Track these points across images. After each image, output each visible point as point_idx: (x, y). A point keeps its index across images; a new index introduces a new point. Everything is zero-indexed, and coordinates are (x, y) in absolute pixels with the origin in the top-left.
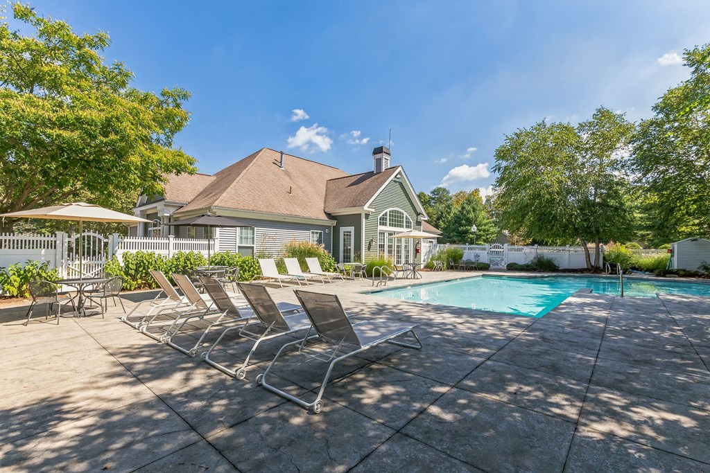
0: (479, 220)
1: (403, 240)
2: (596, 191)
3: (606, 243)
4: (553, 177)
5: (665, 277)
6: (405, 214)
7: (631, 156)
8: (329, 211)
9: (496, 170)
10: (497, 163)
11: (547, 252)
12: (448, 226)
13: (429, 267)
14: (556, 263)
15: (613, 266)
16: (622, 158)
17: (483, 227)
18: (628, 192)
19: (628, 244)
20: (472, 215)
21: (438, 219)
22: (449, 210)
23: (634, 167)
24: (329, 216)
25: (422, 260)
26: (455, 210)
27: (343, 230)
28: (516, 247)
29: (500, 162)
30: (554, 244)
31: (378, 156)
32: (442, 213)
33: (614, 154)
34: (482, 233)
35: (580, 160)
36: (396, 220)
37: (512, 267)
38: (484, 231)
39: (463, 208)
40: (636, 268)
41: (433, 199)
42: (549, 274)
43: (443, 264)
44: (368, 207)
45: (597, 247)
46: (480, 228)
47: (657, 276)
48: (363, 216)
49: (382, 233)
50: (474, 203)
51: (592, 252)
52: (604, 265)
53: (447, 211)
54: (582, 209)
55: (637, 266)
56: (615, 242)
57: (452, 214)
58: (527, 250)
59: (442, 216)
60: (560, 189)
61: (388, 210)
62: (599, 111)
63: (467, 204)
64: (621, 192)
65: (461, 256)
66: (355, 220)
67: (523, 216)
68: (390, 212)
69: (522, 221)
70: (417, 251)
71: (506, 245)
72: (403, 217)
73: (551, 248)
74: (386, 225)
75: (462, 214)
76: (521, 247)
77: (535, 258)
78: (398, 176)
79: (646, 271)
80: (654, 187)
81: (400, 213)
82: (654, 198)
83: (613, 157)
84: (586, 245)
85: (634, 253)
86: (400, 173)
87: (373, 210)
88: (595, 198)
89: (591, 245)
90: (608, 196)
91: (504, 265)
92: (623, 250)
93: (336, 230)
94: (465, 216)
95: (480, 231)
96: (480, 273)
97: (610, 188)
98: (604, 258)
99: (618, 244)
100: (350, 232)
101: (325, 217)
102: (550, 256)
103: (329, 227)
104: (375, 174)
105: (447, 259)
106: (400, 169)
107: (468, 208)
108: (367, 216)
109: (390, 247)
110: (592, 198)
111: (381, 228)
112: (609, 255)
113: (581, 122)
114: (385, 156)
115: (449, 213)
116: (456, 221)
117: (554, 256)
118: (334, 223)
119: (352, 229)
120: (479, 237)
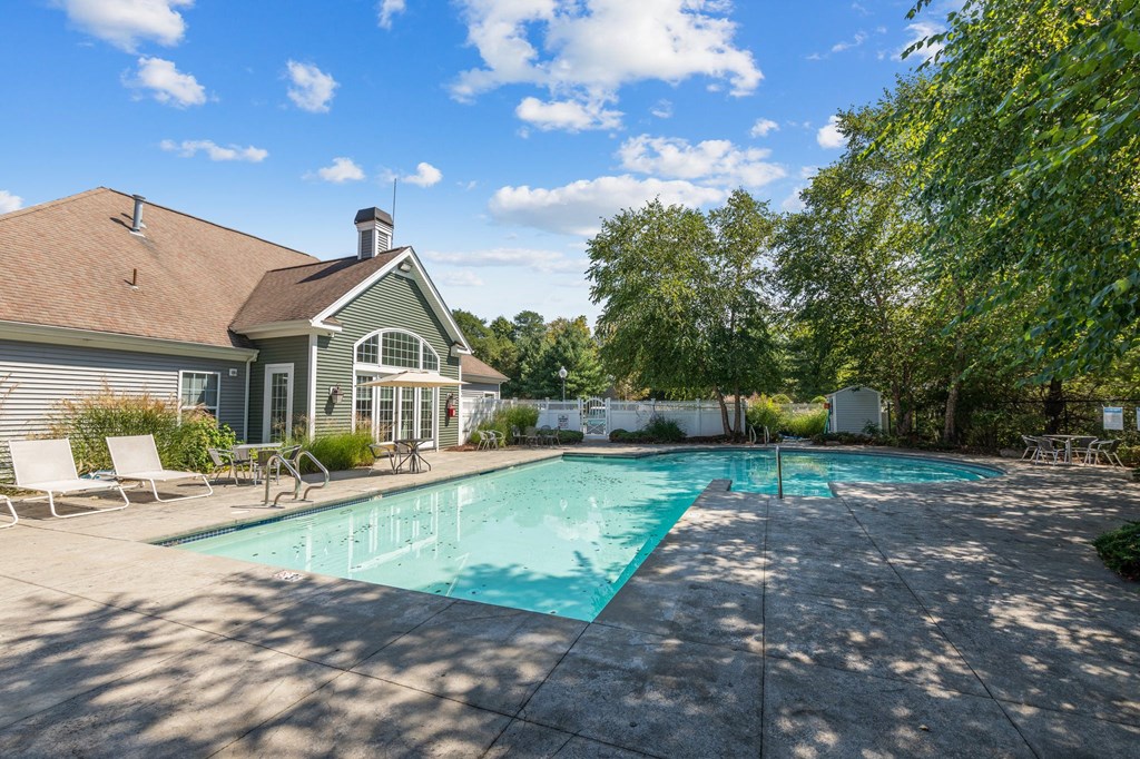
0: (581, 362)
1: (418, 391)
2: (733, 315)
3: (748, 395)
4: (673, 288)
5: (825, 445)
6: (422, 341)
7: (776, 266)
8: (240, 329)
9: (592, 275)
10: (593, 265)
11: (669, 410)
12: (536, 371)
13: (473, 443)
14: (682, 428)
15: (759, 430)
16: (766, 268)
17: (587, 372)
18: (774, 318)
19: (775, 396)
20: (570, 354)
21: (521, 359)
22: (537, 346)
23: (781, 282)
24: (240, 339)
25: (461, 428)
26: (546, 346)
27: (271, 370)
28: (627, 403)
29: (598, 262)
30: (679, 397)
31: (366, 226)
32: (526, 350)
33: (755, 262)
34: (584, 381)
35: (713, 268)
36: (401, 351)
37: (618, 437)
38: (589, 378)
39: (558, 343)
40: (788, 432)
41: (518, 328)
42: (672, 448)
43: (498, 435)
44: (324, 322)
45: (737, 401)
46: (583, 374)
47: (816, 443)
48: (313, 339)
49: (363, 378)
50: (574, 335)
51: (731, 409)
52: (747, 428)
53: (534, 347)
54: (714, 342)
55: (787, 428)
56: (760, 394)
57: (542, 353)
58: (642, 407)
59: (527, 354)
60: (686, 309)
61: (380, 332)
62: (736, 194)
63: (563, 336)
64: (765, 320)
65: (533, 421)
66: (295, 349)
67: (633, 353)
68: (385, 335)
69: (632, 360)
70: (449, 413)
71: (608, 400)
72: (417, 348)
73: (674, 404)
74: (374, 360)
75: (557, 351)
76: (633, 403)
77: (651, 421)
78: (404, 267)
79: (798, 437)
80: (805, 315)
81: (411, 339)
82: (806, 331)
83: (754, 265)
84: (722, 398)
85: (783, 409)
86: (407, 261)
87: (339, 329)
88: (732, 325)
89: (730, 399)
90: (750, 323)
91: (605, 435)
92: (770, 405)
93: (257, 370)
94: (561, 355)
95: (582, 377)
96: (559, 451)
97: (752, 312)
98: (747, 417)
99: (763, 396)
100: (286, 375)
101: (226, 342)
102: (672, 418)
103: (240, 365)
104: (360, 261)
105: (508, 425)
106: (407, 253)
107: (565, 342)
108: (324, 341)
109: (386, 405)
110: (728, 326)
111: (360, 367)
112: (753, 413)
113: (713, 209)
114: (379, 227)
115: (537, 350)
116: (547, 363)
117: (678, 417)
118: (253, 355)
119: (288, 368)
120: (581, 388)
